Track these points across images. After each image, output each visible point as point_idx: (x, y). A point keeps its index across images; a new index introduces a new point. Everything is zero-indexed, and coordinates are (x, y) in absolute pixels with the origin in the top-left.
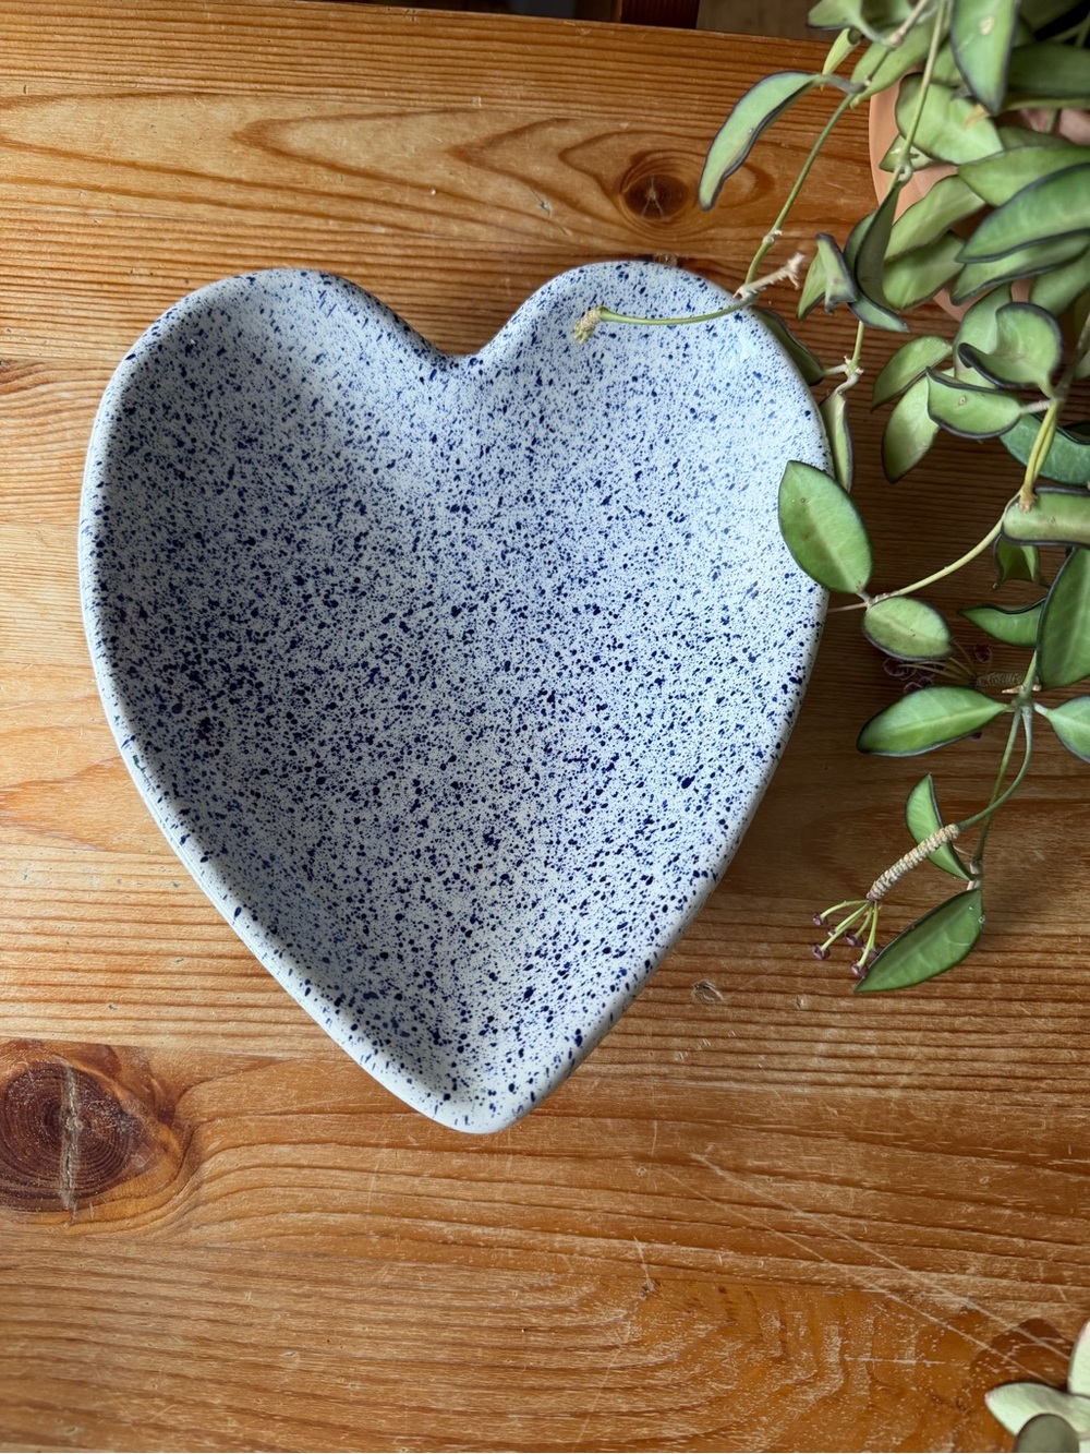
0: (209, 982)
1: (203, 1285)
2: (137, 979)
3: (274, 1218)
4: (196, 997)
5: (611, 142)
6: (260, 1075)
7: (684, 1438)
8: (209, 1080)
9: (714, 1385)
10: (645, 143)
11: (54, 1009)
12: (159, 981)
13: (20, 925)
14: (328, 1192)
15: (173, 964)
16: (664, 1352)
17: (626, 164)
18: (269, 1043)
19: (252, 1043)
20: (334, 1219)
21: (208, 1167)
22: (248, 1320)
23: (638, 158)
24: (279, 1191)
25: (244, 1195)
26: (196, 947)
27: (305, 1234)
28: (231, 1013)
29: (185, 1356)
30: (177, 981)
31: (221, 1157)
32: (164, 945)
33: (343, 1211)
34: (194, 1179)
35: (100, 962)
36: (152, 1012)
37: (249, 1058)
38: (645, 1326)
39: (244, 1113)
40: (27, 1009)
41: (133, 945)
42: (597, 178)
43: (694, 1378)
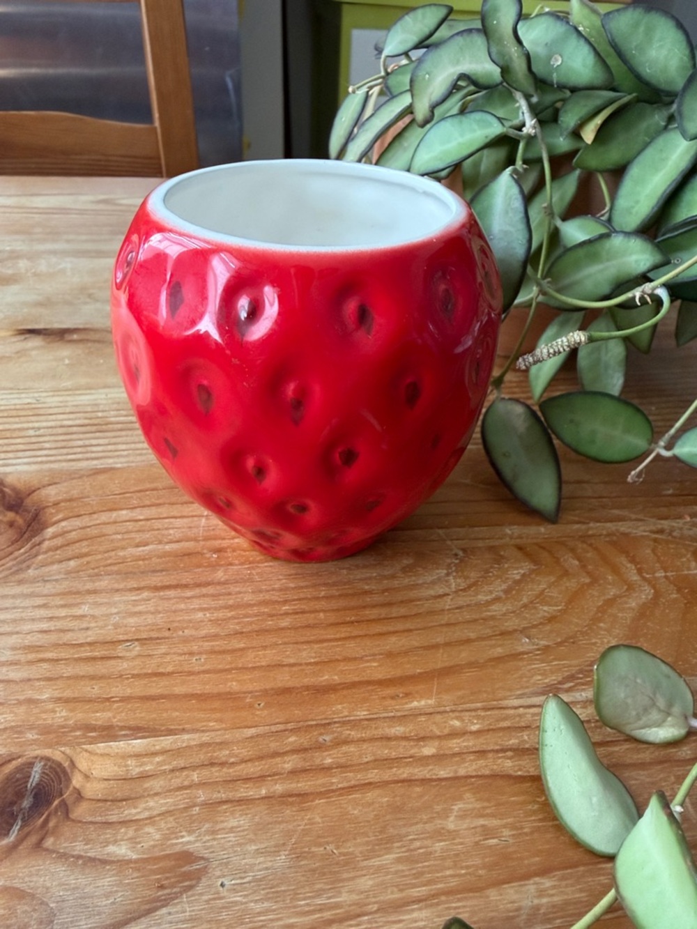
1: (39, 607)
3: (113, 553)
6: (101, 477)
7: (538, 650)
8: (55, 483)
9: (546, 608)
14: (165, 532)
15: (31, 432)
16: (491, 592)
18: (111, 461)
19: (95, 462)
20: (168, 547)
21: (50, 531)
22: (84, 625)
24: (119, 537)
25: (85, 543)
26: (51, 424)
27: (143, 560)
28: (78, 450)
29: (12, 663)
30: (34, 440)
31: (63, 524)
32: (25, 425)
33: (178, 542)
34: (37, 539)
36: (11, 455)
37: (92, 469)
38: (466, 578)
39: (88, 497)
43: (525, 606)
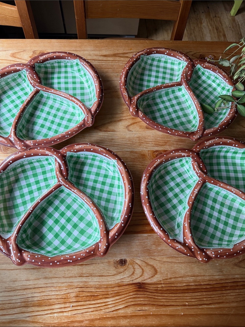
0: (176, 142)
2: (168, 143)
4: (175, 144)
5: (197, 53)
10: (201, 53)
11: (159, 147)
12: (170, 143)
13: (153, 139)
15: (172, 141)
17: (199, 56)
23: (201, 55)
26: (174, 139)
28: (179, 145)
30: (172, 143)
32: (170, 139)
35: (163, 142)
36: (171, 146)
40: (156, 147)
41: (167, 140)
42: (197, 57)
